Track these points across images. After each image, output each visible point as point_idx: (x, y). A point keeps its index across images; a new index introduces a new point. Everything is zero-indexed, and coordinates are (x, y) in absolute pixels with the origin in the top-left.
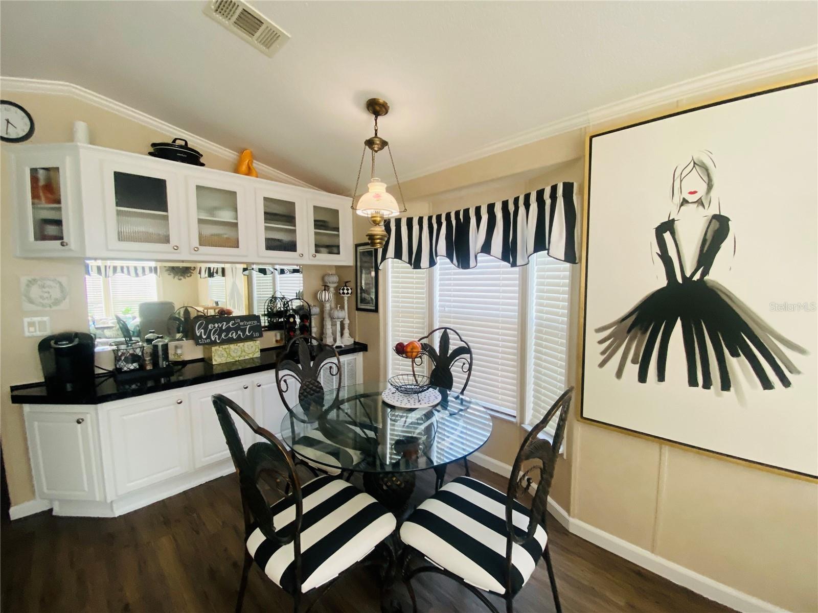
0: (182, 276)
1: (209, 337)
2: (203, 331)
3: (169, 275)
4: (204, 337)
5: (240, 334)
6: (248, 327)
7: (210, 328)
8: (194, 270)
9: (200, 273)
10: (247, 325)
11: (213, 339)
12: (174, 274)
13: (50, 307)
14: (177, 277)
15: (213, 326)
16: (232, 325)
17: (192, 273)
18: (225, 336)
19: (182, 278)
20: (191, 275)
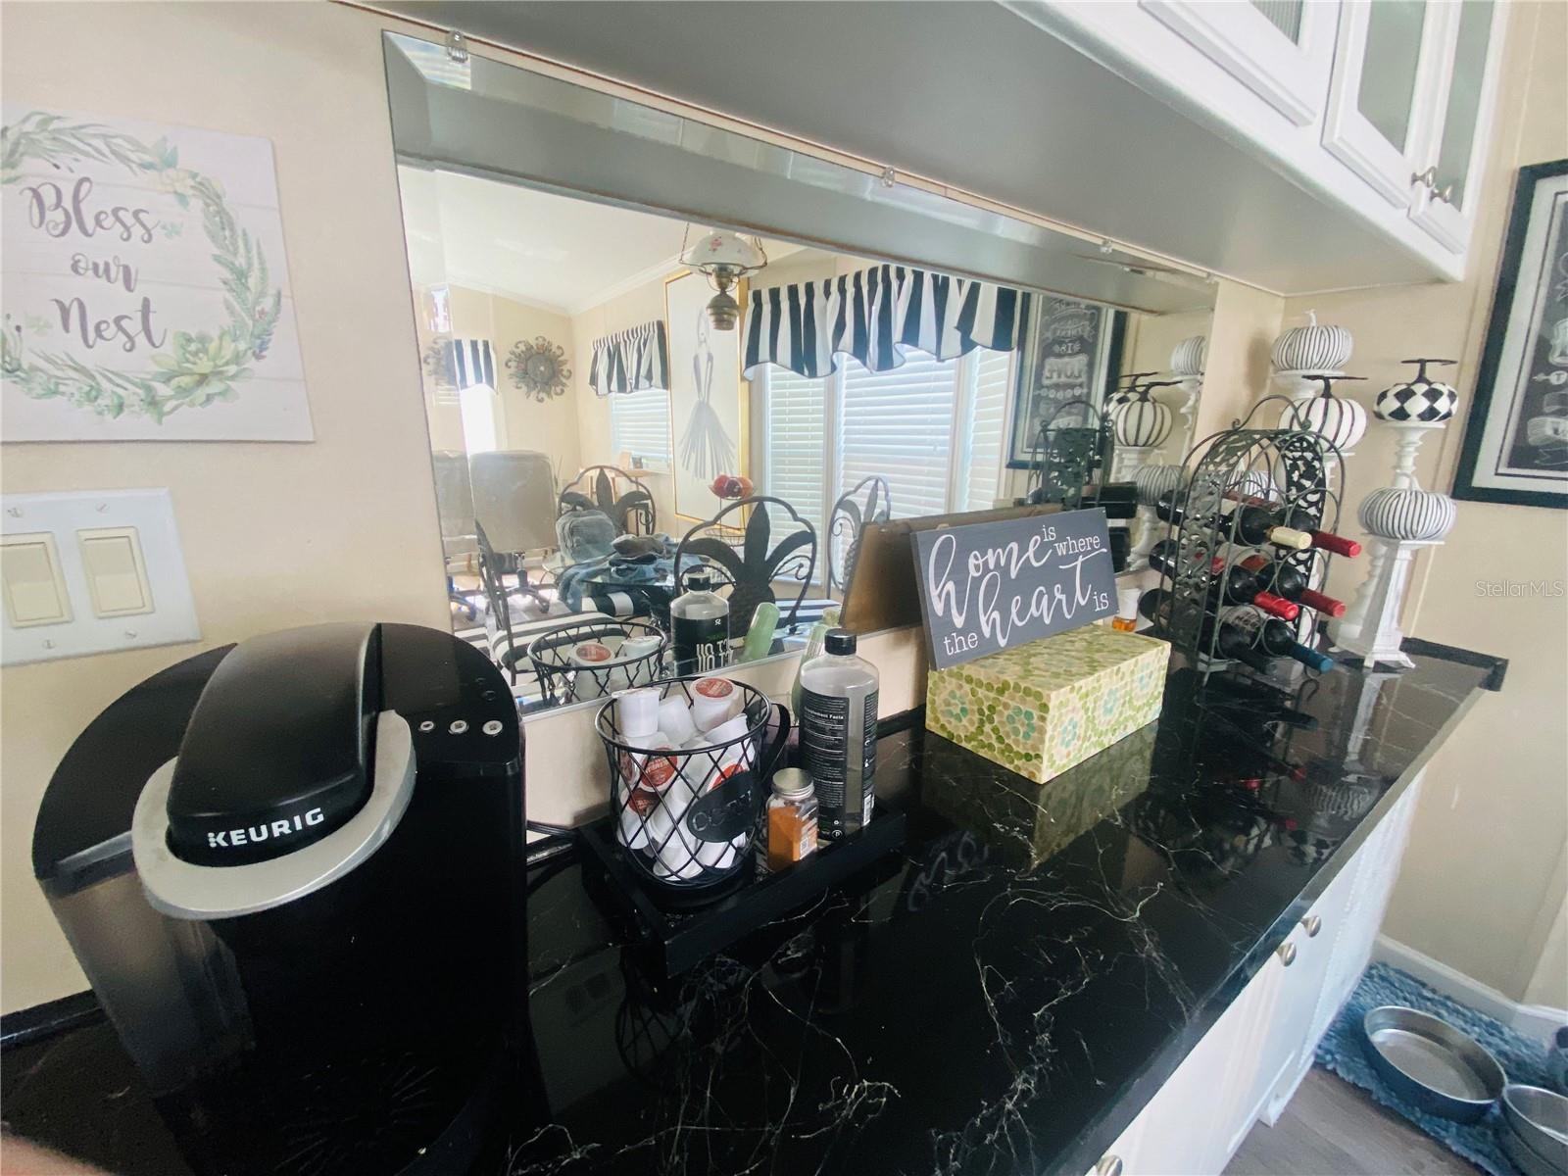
0: (543, 390)
1: (972, 623)
2: (950, 586)
3: (517, 388)
4: (959, 621)
5: (1060, 601)
6: (1079, 563)
7: (973, 573)
8: (568, 378)
9: (594, 380)
10: (1075, 557)
11: (987, 631)
12: (527, 386)
13: (153, 403)
14: (533, 394)
15: (981, 561)
16: (1038, 556)
17: (564, 385)
18: (1021, 615)
19: (542, 395)
20: (563, 391)
